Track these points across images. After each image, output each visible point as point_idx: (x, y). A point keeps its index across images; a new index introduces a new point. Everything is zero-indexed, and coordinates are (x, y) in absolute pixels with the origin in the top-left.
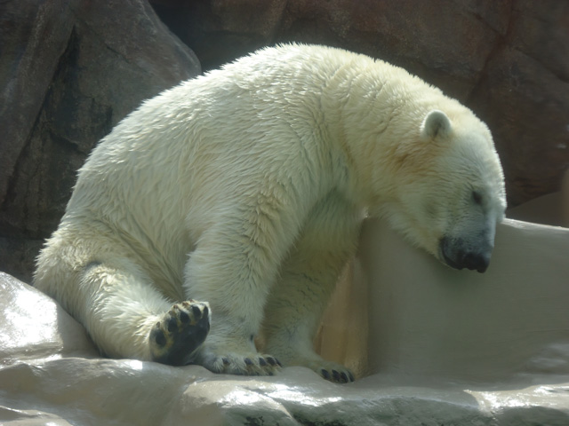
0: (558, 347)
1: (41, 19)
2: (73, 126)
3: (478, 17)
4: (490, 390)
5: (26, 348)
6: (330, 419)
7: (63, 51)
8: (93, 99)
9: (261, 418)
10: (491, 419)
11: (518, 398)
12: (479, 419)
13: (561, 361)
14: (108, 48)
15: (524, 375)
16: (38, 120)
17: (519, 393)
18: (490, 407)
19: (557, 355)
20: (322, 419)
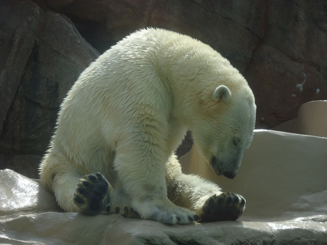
0: (305, 197)
1: (18, 37)
2: (37, 93)
3: (248, 29)
4: (272, 221)
5: (24, 208)
6: (189, 239)
7: (30, 53)
8: (48, 79)
9: (153, 240)
10: (273, 236)
11: (286, 224)
12: (267, 236)
13: (307, 205)
14: (55, 51)
15: (288, 212)
16: (18, 91)
17: (288, 222)
18: (272, 230)
19: (305, 201)
20: (185, 239)
